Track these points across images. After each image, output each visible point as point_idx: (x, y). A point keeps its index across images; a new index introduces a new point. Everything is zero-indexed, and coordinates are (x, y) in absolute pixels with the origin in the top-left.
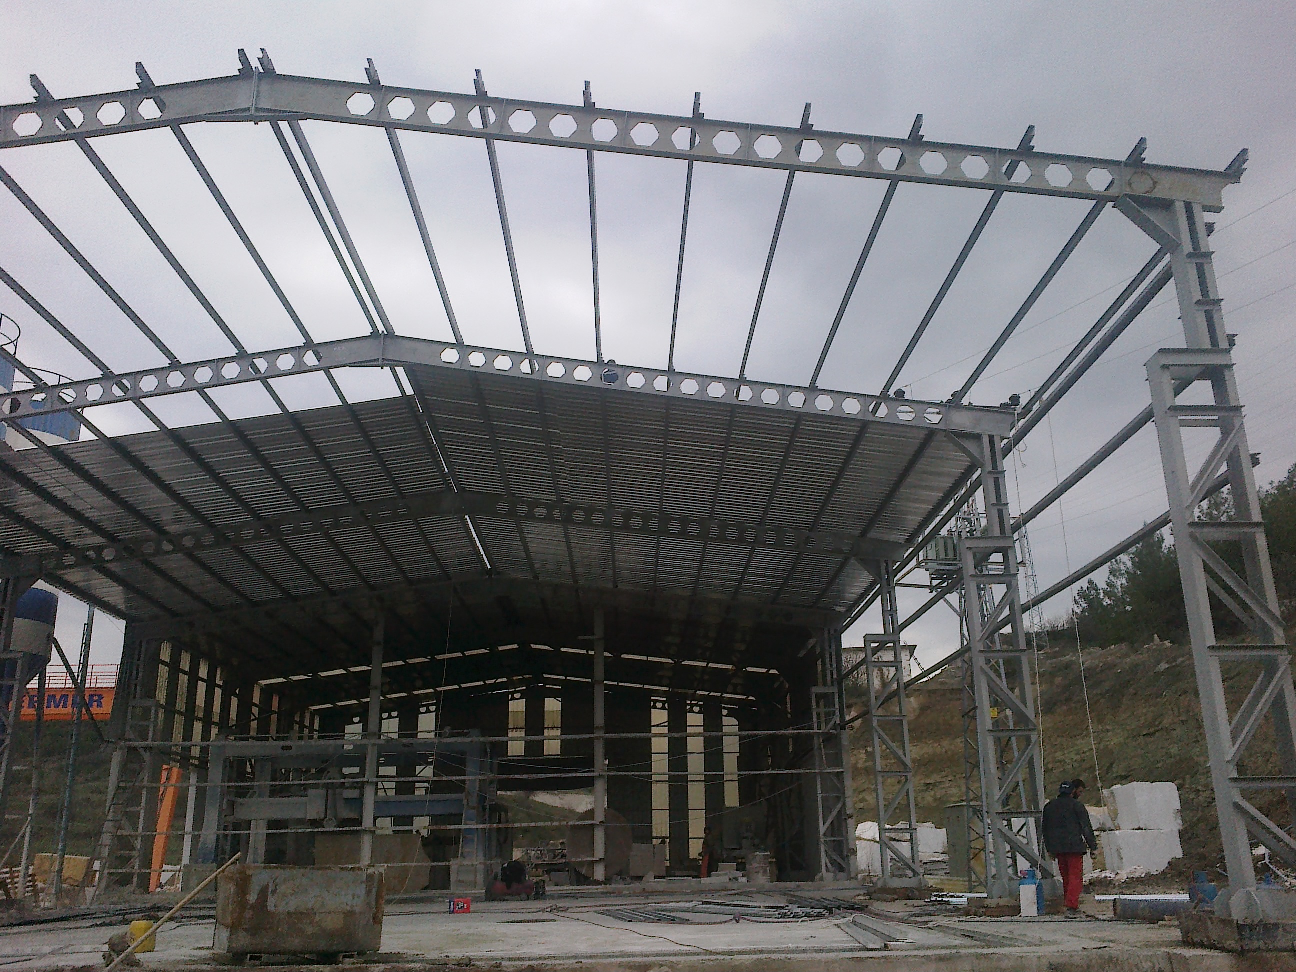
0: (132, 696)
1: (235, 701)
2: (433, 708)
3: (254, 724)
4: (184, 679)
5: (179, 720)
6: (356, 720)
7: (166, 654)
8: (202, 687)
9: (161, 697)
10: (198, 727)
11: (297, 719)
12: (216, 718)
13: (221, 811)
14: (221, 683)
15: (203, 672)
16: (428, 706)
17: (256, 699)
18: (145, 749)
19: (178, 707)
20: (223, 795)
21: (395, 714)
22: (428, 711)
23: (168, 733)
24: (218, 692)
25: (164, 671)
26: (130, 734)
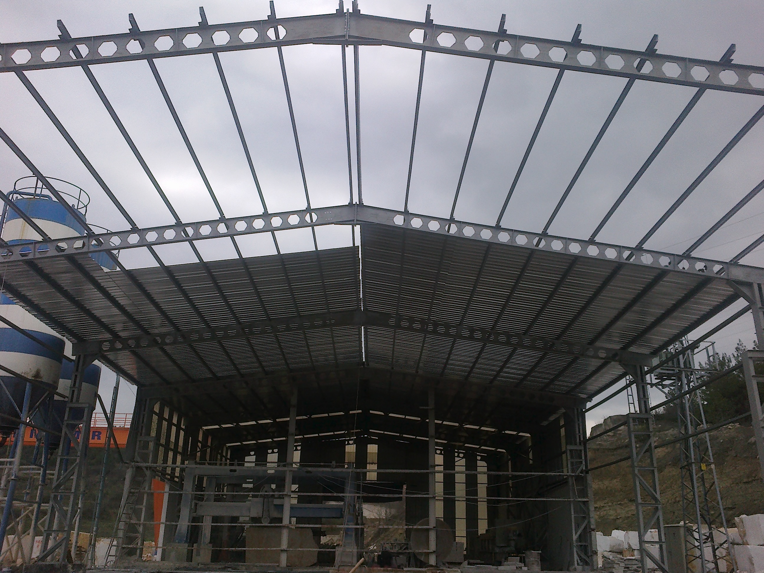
0: (139, 434)
1: (190, 439)
2: (299, 448)
3: (199, 454)
4: (165, 423)
5: (161, 449)
6: (252, 453)
7: (157, 409)
8: (174, 429)
9: (153, 434)
10: (171, 454)
11: (220, 451)
12: (180, 449)
13: (191, 510)
14: (184, 427)
15: (175, 420)
16: (296, 447)
17: (200, 439)
19: (161, 441)
21: (276, 450)
22: (297, 450)
23: (156, 458)
24: (182, 433)
25: (155, 418)
26: (137, 458)
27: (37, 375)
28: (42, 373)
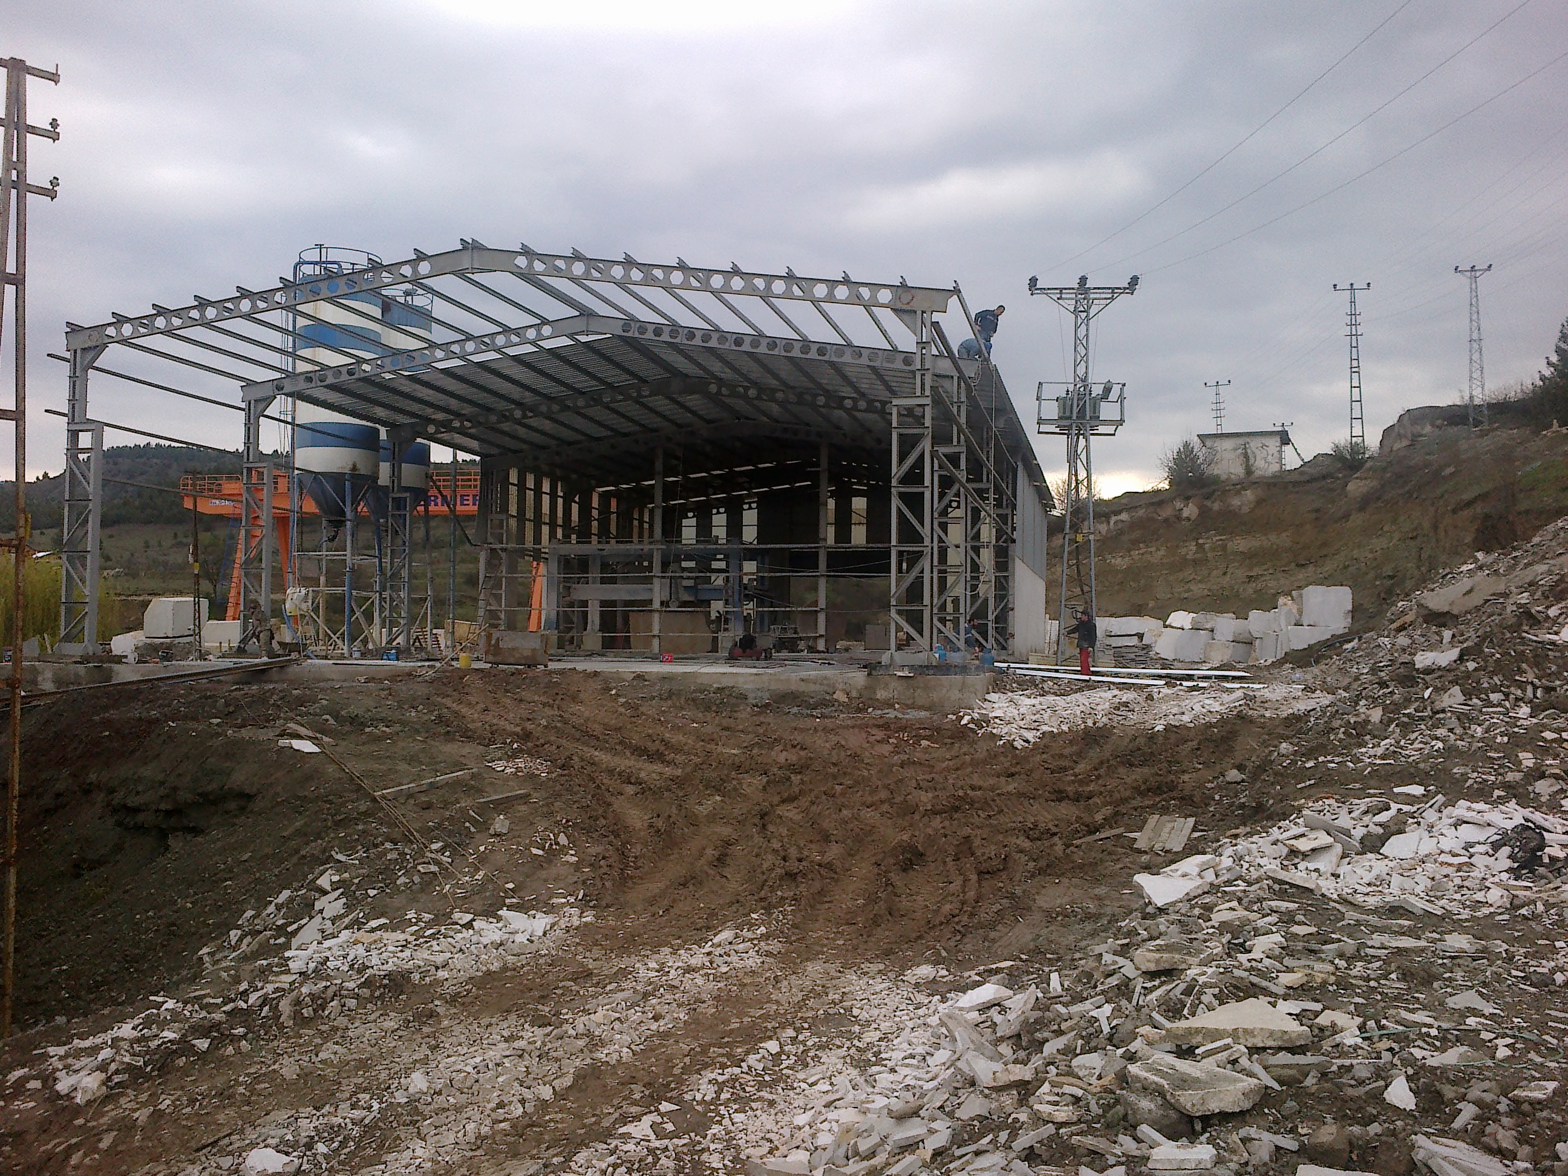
1: (575, 508)
2: (754, 505)
3: (595, 524)
4: (530, 494)
5: (529, 526)
6: (690, 514)
7: (513, 478)
8: (546, 499)
9: (513, 510)
10: (545, 530)
11: (636, 516)
12: (560, 521)
13: (559, 594)
14: (562, 494)
15: (546, 487)
16: (749, 503)
17: (595, 503)
18: (501, 549)
19: (527, 517)
20: (559, 583)
21: (722, 510)
22: (750, 508)
23: (521, 538)
24: (560, 501)
25: (513, 490)
26: (490, 540)
27: (354, 468)
28: (358, 466)
